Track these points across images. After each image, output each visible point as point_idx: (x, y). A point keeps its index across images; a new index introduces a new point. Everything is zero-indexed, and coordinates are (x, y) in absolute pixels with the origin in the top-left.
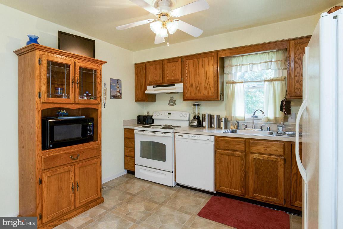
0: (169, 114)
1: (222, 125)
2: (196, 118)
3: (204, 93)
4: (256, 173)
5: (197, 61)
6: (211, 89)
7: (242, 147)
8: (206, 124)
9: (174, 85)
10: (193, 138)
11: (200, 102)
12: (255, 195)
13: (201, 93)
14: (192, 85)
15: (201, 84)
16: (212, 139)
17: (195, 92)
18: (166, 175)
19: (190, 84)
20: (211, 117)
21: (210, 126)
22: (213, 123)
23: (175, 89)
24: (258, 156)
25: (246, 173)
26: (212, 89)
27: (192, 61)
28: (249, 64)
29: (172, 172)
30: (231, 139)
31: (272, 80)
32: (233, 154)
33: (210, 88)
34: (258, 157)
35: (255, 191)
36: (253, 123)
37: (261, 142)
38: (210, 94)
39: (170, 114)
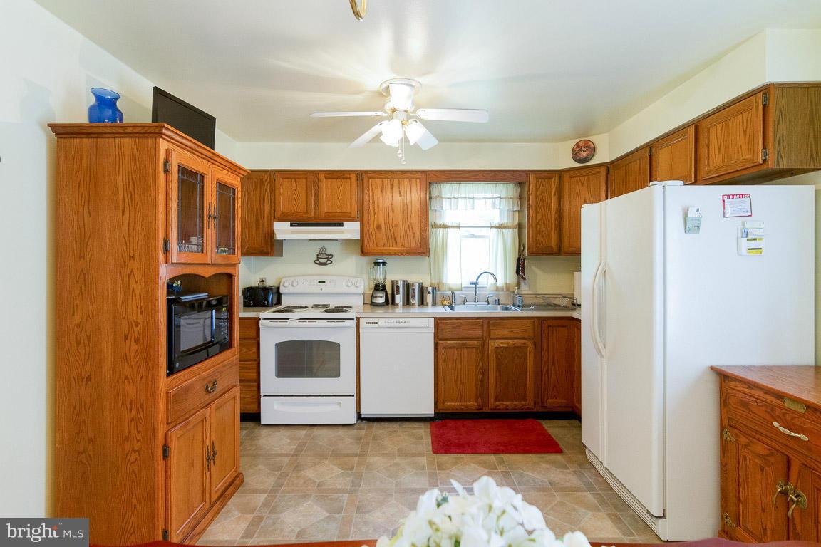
0: (320, 282)
1: (429, 298)
2: (379, 288)
3: (403, 241)
4: (498, 369)
5: (389, 184)
6: (415, 237)
7: (479, 333)
8: (399, 299)
9: (341, 225)
10: (398, 325)
11: (386, 259)
12: (497, 403)
13: (396, 243)
14: (379, 227)
15: (396, 226)
16: (431, 323)
17: (385, 241)
18: (340, 406)
19: (375, 225)
20: (408, 286)
21: (407, 302)
22: (413, 297)
23: (342, 232)
24: (501, 343)
25: (484, 372)
26: (418, 236)
27: (378, 181)
28: (469, 198)
29: (353, 396)
30: (461, 321)
31: (500, 227)
32: (465, 344)
33: (414, 234)
34: (501, 345)
35: (497, 399)
36: (476, 293)
37: (505, 321)
38: (413, 245)
39: (324, 282)
